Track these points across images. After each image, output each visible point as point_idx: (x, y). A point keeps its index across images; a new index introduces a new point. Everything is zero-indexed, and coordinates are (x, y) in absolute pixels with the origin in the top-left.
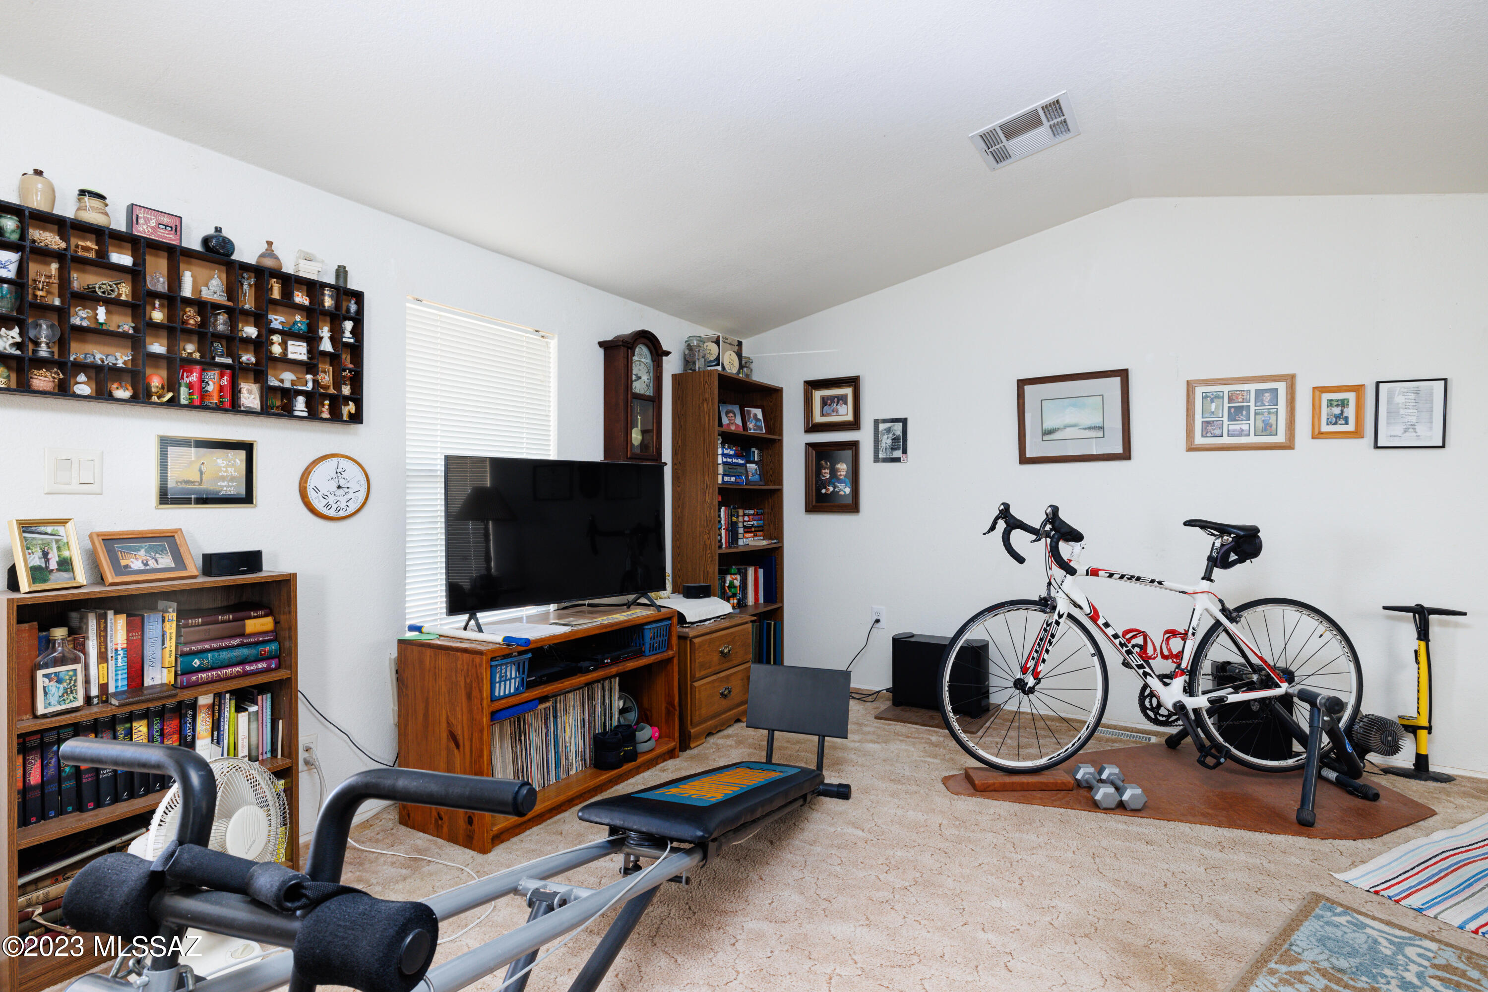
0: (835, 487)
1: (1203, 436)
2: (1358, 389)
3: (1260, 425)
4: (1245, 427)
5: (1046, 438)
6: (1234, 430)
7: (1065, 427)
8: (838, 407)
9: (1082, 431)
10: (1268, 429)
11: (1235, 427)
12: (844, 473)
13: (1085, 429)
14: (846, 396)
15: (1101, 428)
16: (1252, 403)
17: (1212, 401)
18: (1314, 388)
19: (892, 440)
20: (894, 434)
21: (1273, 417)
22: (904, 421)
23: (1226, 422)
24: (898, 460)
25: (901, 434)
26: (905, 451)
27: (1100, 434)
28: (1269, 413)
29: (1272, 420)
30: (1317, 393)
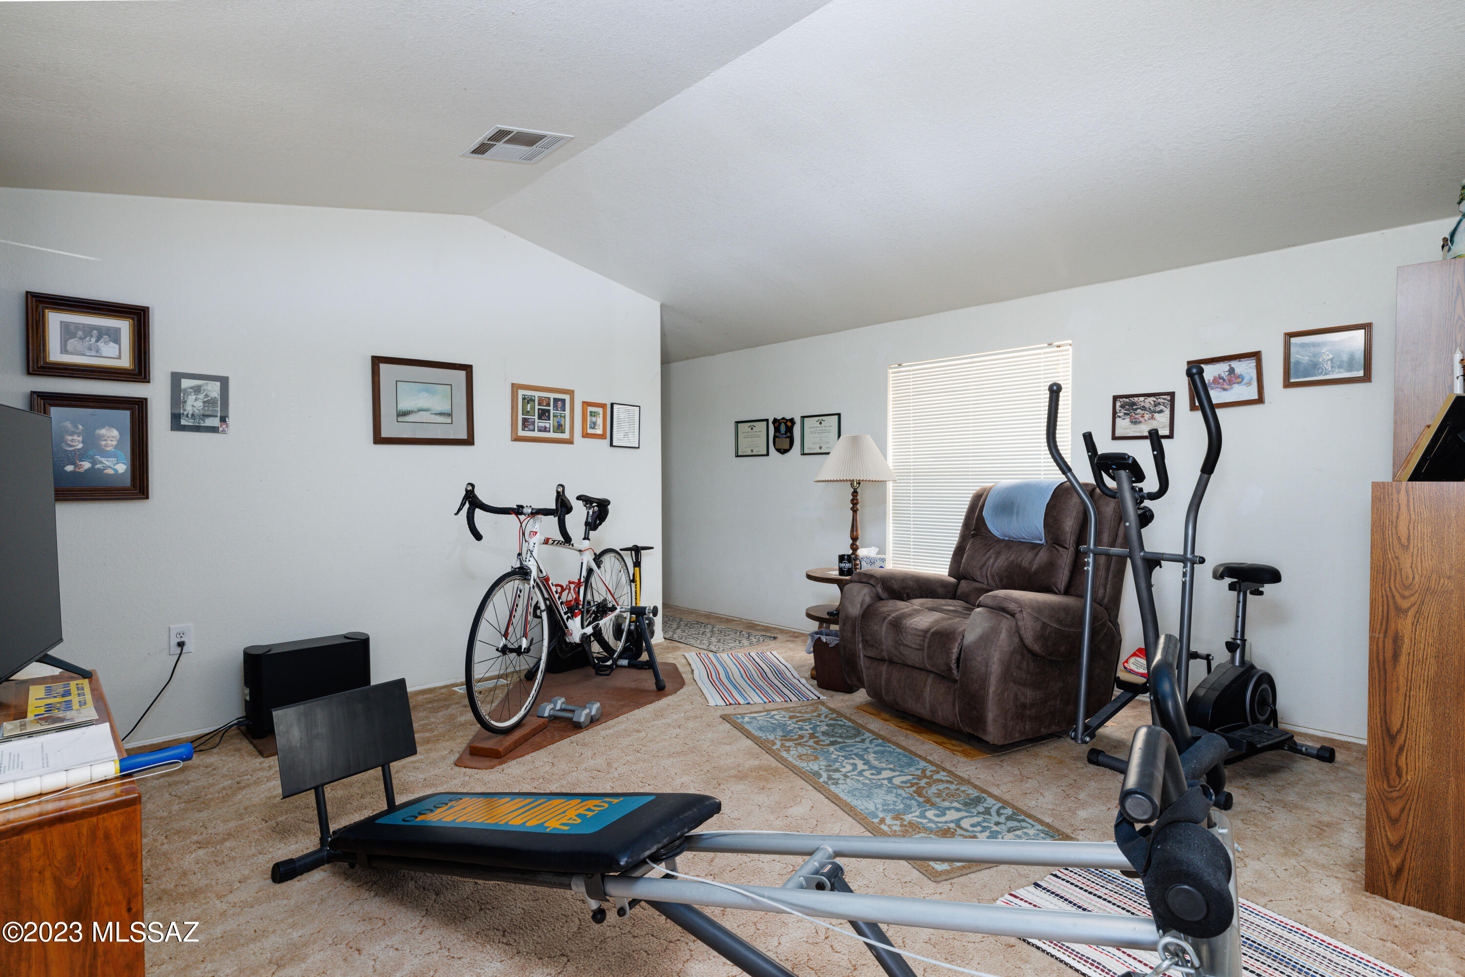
0: (94, 463)
1: (523, 430)
2: (603, 406)
3: (556, 424)
4: (548, 426)
5: (400, 419)
6: (541, 427)
7: (420, 410)
8: (101, 344)
9: (434, 416)
10: (560, 428)
11: (543, 424)
12: (114, 443)
13: (436, 414)
14: (117, 331)
15: (450, 415)
16: (551, 408)
17: (528, 403)
18: (583, 402)
19: (204, 402)
20: (207, 396)
21: (563, 419)
22: (224, 382)
23: (537, 420)
24: (213, 430)
25: (218, 397)
26: (223, 420)
27: (449, 421)
28: (561, 416)
29: (562, 423)
30: (585, 406)
